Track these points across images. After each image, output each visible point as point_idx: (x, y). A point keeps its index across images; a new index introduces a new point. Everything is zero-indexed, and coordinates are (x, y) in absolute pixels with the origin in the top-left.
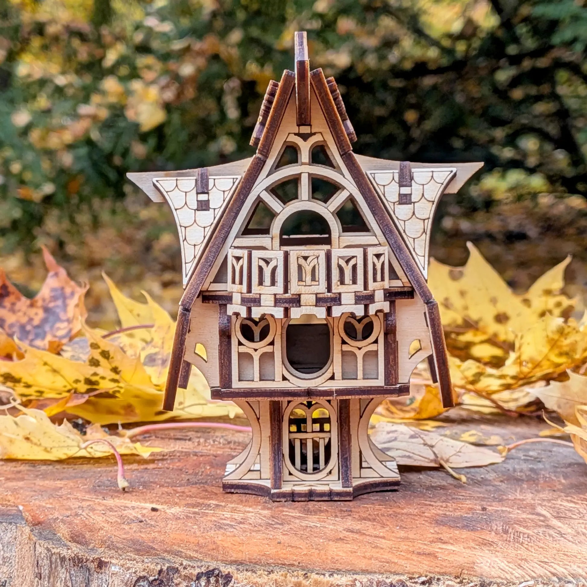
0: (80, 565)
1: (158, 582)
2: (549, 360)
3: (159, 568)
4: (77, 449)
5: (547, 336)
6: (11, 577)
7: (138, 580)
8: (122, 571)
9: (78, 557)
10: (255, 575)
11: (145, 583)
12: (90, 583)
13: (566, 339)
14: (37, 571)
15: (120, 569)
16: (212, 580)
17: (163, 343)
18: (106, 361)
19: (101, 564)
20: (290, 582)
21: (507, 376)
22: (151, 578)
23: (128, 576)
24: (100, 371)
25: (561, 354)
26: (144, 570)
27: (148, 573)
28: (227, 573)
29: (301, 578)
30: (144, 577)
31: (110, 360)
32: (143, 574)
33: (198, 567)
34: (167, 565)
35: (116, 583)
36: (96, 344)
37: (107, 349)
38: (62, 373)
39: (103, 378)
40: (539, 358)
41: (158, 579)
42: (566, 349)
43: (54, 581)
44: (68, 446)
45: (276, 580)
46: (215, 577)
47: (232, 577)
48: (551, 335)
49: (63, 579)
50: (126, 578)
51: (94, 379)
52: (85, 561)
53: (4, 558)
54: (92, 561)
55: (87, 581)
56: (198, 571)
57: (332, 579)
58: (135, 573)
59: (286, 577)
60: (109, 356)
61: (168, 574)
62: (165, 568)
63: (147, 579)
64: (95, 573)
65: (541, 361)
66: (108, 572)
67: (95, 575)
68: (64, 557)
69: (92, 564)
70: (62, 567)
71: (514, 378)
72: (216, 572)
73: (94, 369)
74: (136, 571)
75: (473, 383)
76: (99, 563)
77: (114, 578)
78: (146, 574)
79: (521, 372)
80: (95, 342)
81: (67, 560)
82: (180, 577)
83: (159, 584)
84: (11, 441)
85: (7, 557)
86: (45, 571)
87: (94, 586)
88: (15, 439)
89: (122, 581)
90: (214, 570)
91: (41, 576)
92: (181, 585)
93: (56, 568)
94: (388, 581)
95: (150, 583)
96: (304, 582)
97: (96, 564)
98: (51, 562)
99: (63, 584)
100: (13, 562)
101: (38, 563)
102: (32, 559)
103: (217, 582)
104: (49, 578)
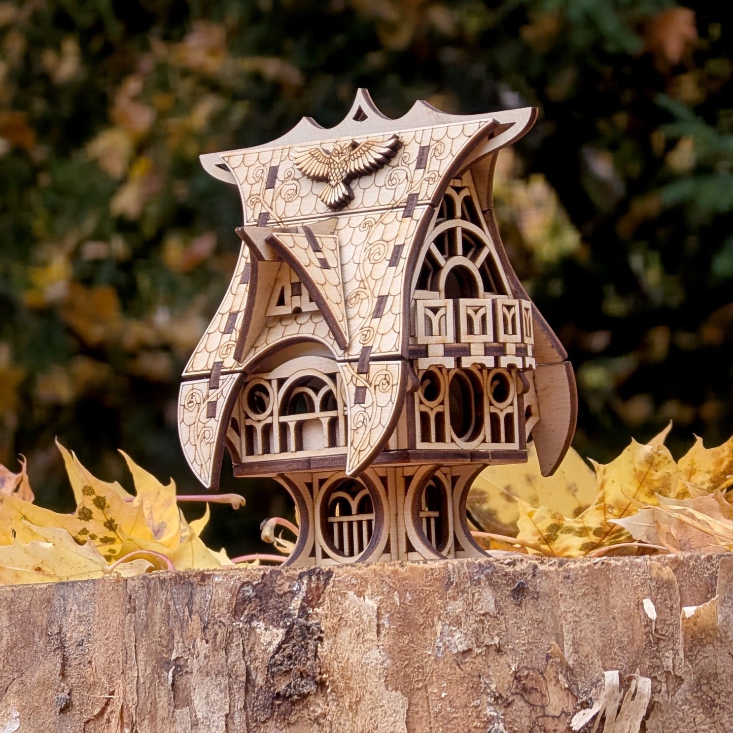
0: (182, 582)
1: (261, 585)
3: (262, 573)
4: (101, 574)
5: (635, 470)
6: (89, 634)
7: (242, 586)
8: (225, 580)
9: (179, 575)
11: (249, 588)
12: (193, 597)
13: (656, 471)
14: (128, 606)
15: (223, 578)
16: (314, 578)
18: (100, 510)
20: (388, 570)
22: (255, 583)
23: (232, 583)
24: (90, 526)
26: (248, 576)
27: (251, 578)
28: (327, 569)
29: (398, 567)
30: (248, 582)
31: (106, 510)
32: (246, 580)
33: (299, 569)
34: (270, 569)
35: (220, 592)
36: (90, 488)
37: (102, 495)
39: (93, 537)
40: (627, 501)
41: (261, 583)
42: (657, 484)
43: (153, 605)
44: (90, 572)
45: (374, 570)
46: (316, 575)
47: (332, 572)
48: (638, 466)
49: (164, 600)
50: (230, 586)
51: (82, 537)
52: (187, 577)
53: (80, 617)
54: (195, 576)
55: (189, 596)
56: (298, 572)
57: (425, 565)
58: (239, 579)
59: (383, 566)
60: (105, 504)
61: (271, 576)
62: (268, 573)
63: (251, 584)
64: (198, 586)
66: (211, 583)
67: (199, 588)
68: (164, 579)
69: (195, 578)
70: (162, 589)
71: (597, 532)
72: (318, 570)
73: (84, 524)
74: (241, 577)
75: (548, 540)
76: (202, 577)
78: (250, 580)
79: (606, 523)
80: (89, 485)
81: (168, 580)
82: (283, 578)
83: (263, 587)
85: (84, 615)
86: (140, 602)
87: (197, 599)
88: (22, 571)
89: (227, 589)
90: (315, 569)
91: (135, 609)
92: (284, 586)
93: (155, 592)
94: (477, 562)
95: (254, 587)
96: (401, 569)
97: (199, 578)
98: (149, 588)
99: (163, 605)
100: (91, 619)
101: (130, 598)
102: (122, 599)
103: (318, 579)
104: (147, 605)
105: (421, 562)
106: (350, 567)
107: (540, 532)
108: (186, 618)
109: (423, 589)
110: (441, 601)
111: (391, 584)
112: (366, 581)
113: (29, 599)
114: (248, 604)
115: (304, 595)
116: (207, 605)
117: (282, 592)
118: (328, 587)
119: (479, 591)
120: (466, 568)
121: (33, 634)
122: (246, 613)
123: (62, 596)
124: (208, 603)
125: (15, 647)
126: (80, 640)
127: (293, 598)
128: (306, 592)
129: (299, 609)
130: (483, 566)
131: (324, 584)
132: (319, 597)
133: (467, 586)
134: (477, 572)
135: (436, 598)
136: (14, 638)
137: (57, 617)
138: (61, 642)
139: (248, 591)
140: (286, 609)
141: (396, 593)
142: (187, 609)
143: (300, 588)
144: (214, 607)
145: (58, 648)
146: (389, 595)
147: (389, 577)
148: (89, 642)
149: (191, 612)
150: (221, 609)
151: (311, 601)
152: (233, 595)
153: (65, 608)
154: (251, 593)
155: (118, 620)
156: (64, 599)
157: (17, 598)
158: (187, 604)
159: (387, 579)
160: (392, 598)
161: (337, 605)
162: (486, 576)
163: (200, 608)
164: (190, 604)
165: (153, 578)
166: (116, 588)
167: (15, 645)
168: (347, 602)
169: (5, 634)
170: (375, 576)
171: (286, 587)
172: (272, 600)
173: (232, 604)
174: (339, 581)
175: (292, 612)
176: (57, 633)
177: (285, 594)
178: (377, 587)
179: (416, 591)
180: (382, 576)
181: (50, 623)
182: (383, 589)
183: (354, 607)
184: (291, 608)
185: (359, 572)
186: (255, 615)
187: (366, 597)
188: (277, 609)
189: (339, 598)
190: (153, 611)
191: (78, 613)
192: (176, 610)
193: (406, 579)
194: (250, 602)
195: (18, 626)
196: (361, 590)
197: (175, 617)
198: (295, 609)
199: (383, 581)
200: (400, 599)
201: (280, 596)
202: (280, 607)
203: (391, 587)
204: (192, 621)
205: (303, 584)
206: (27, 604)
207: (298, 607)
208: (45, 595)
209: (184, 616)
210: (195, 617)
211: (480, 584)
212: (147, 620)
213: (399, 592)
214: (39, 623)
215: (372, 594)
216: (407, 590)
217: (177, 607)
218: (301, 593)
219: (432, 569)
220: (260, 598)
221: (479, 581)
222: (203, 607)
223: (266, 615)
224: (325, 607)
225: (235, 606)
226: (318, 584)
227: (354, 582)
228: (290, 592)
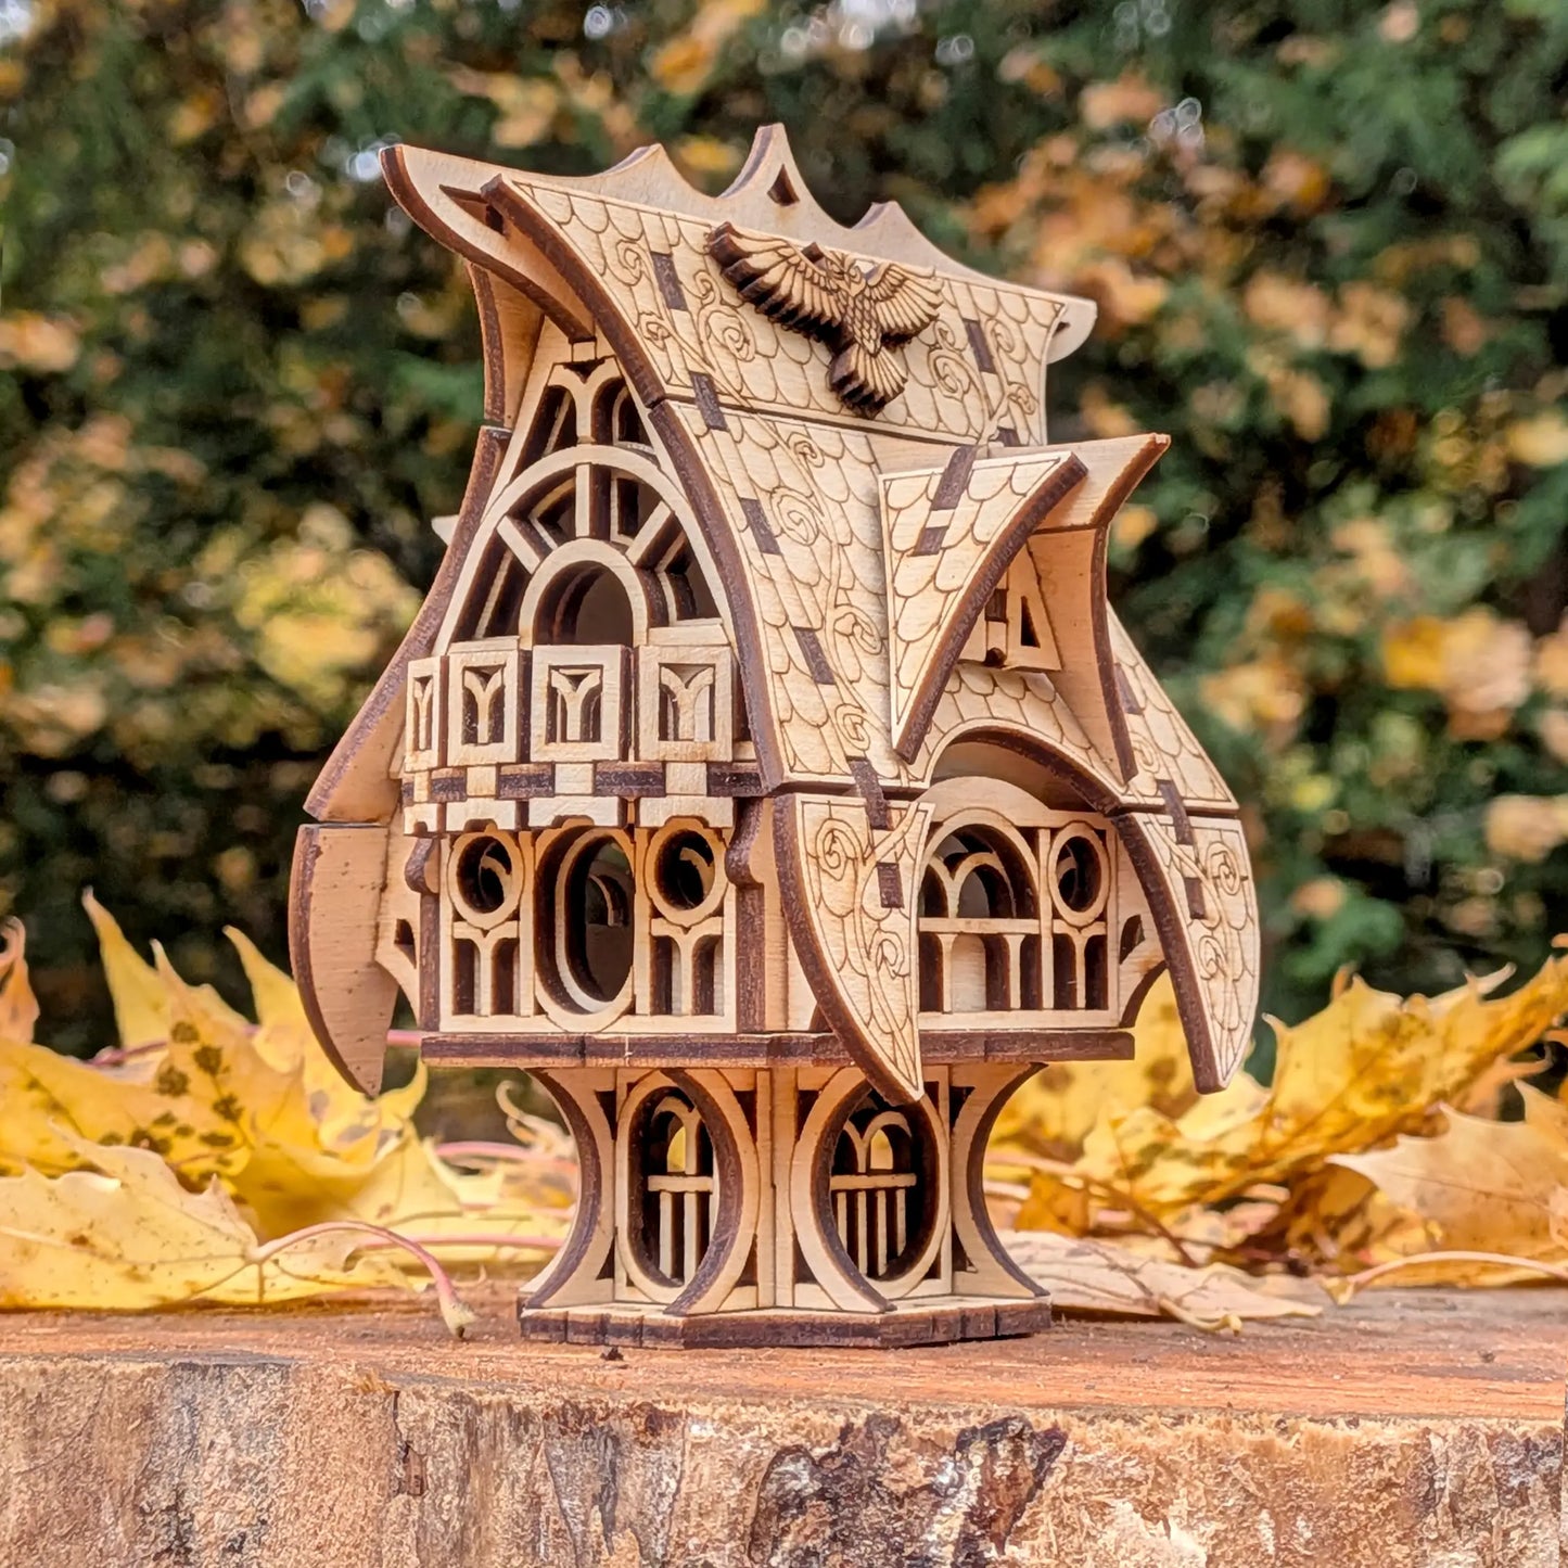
0: (585, 1428)
1: (839, 1461)
2: (1344, 1110)
3: (840, 1421)
4: (239, 1263)
5: (1352, 1044)
6: (264, 1522)
7: (778, 1458)
8: (725, 1435)
9: (575, 1407)
10: (1134, 1430)
11: (800, 1465)
12: (620, 1478)
13: (1401, 1049)
15: (718, 1430)
16: (1003, 1449)
18: (206, 1078)
19: (655, 1422)
20: (1241, 1442)
21: (1222, 1155)
22: (818, 1452)
23: (747, 1447)
24: (182, 1108)
25: (1379, 1094)
26: (796, 1429)
27: (807, 1436)
28: (1047, 1425)
29: (1270, 1433)
30: (798, 1448)
31: (220, 1076)
32: (791, 1440)
33: (957, 1415)
34: (865, 1413)
35: (706, 1471)
36: (190, 1028)
37: (215, 1043)
38: (74, 1115)
39: (185, 1132)
40: (1318, 1104)
41: (839, 1452)
42: (1394, 1078)
43: (485, 1486)
44: (210, 1256)
45: (1200, 1439)
46: (1012, 1439)
47: (1063, 1439)
48: (1362, 1040)
49: (522, 1476)
50: (740, 1455)
51: (160, 1133)
52: (600, 1414)
53: (237, 1469)
54: (627, 1415)
55: (606, 1474)
56: (954, 1427)
57: (1354, 1433)
58: (767, 1438)
59: (1227, 1431)
60: (218, 1062)
61: (869, 1436)
62: (859, 1422)
63: (807, 1454)
64: (637, 1447)
65: (1320, 1115)
66: (679, 1443)
67: (638, 1453)
68: (527, 1412)
69: (626, 1421)
70: (519, 1441)
71: (1236, 1162)
72: (1016, 1426)
73: (168, 1104)
74: (773, 1433)
75: (1133, 1173)
76: (649, 1419)
77: (699, 1457)
78: (802, 1441)
79: (1262, 1145)
80: (185, 1022)
81: (539, 1419)
82: (906, 1443)
83: (843, 1466)
84: (26, 1251)
85: (250, 1464)
86: (444, 1462)
87: (631, 1485)
88: (40, 1243)
89: (728, 1463)
90: (1005, 1422)
91: (422, 1486)
92: (911, 1467)
93: (493, 1447)
94: (1515, 1433)
95: (817, 1465)
96: (1279, 1441)
97: (640, 1421)
98: (472, 1433)
99: (519, 1492)
100: (272, 1478)
101: (407, 1448)
102: (377, 1446)
103: (1017, 1452)
104: (464, 1480)
105: (1341, 1422)
106: (1119, 1424)
107: (1123, 1157)
108: (592, 1539)
109: (1348, 1509)
110: (1406, 1550)
111: (1252, 1488)
112: (1172, 1472)
113: (91, 1402)
114: (794, 1517)
115: (974, 1500)
116: (664, 1506)
117: (903, 1487)
118: (1050, 1482)
119: (1522, 1526)
120: (1484, 1450)
121: (97, 1501)
122: (787, 1543)
123: (186, 1403)
124: (667, 1501)
125: (42, 1534)
126: (234, 1534)
127: (937, 1506)
128: (979, 1490)
129: (956, 1543)
130: (1536, 1446)
131: (1036, 1472)
132: (1018, 1509)
133: (1486, 1506)
134: (1517, 1465)
135: (1390, 1540)
136: (40, 1508)
137: (171, 1461)
138: (179, 1537)
139: (795, 1477)
140: (913, 1539)
141: (1265, 1515)
142: (596, 1514)
143: (961, 1477)
144: (686, 1516)
145: (169, 1550)
146: (1241, 1521)
147: (1244, 1462)
148: (261, 1544)
149: (609, 1524)
150: (708, 1524)
151: (993, 1519)
152: (749, 1484)
153: (194, 1438)
154: (803, 1480)
155: (359, 1503)
156: (193, 1412)
157: (56, 1394)
158: (597, 1499)
159: (1238, 1471)
160: (1252, 1531)
161: (1076, 1540)
162: (1544, 1478)
163: (641, 1513)
164: (606, 1497)
165: (489, 1406)
166: (360, 1408)
167: (43, 1528)
168: (1110, 1536)
169: (14, 1495)
170: (1202, 1459)
171: (916, 1473)
172: (871, 1510)
173: (744, 1511)
174: (1087, 1467)
175: (933, 1550)
176: (169, 1509)
177: (912, 1493)
178: (1206, 1492)
179: (1326, 1514)
180: (1221, 1461)
181: (148, 1476)
182: (1224, 1498)
183: (1134, 1552)
184: (932, 1538)
185: (1153, 1443)
186: (816, 1554)
187: (1172, 1522)
188: (887, 1538)
189: (1087, 1521)
190: (484, 1506)
191: (231, 1454)
192: (563, 1511)
193: (1296, 1474)
194: (801, 1506)
195: (53, 1474)
196: (1154, 1499)
197: (557, 1533)
198: (942, 1543)
199: (1226, 1475)
200: (1277, 1537)
201: (899, 1500)
202: (896, 1533)
203: (1249, 1496)
204: (611, 1550)
205: (970, 1465)
206: (84, 1414)
207: (955, 1536)
208: (136, 1394)
209: (584, 1533)
210: (623, 1541)
211: (1525, 1501)
212: (464, 1528)
213: (1274, 1515)
214: (116, 1474)
215: (1190, 1514)
216: (1299, 1508)
217: (566, 1503)
218: (963, 1494)
219: (1378, 1448)
220: (834, 1501)
221: (1522, 1494)
222: (651, 1511)
223: (852, 1552)
224: (1041, 1541)
225: (755, 1520)
226: (1015, 1468)
227: (1134, 1472)
228: (929, 1488)
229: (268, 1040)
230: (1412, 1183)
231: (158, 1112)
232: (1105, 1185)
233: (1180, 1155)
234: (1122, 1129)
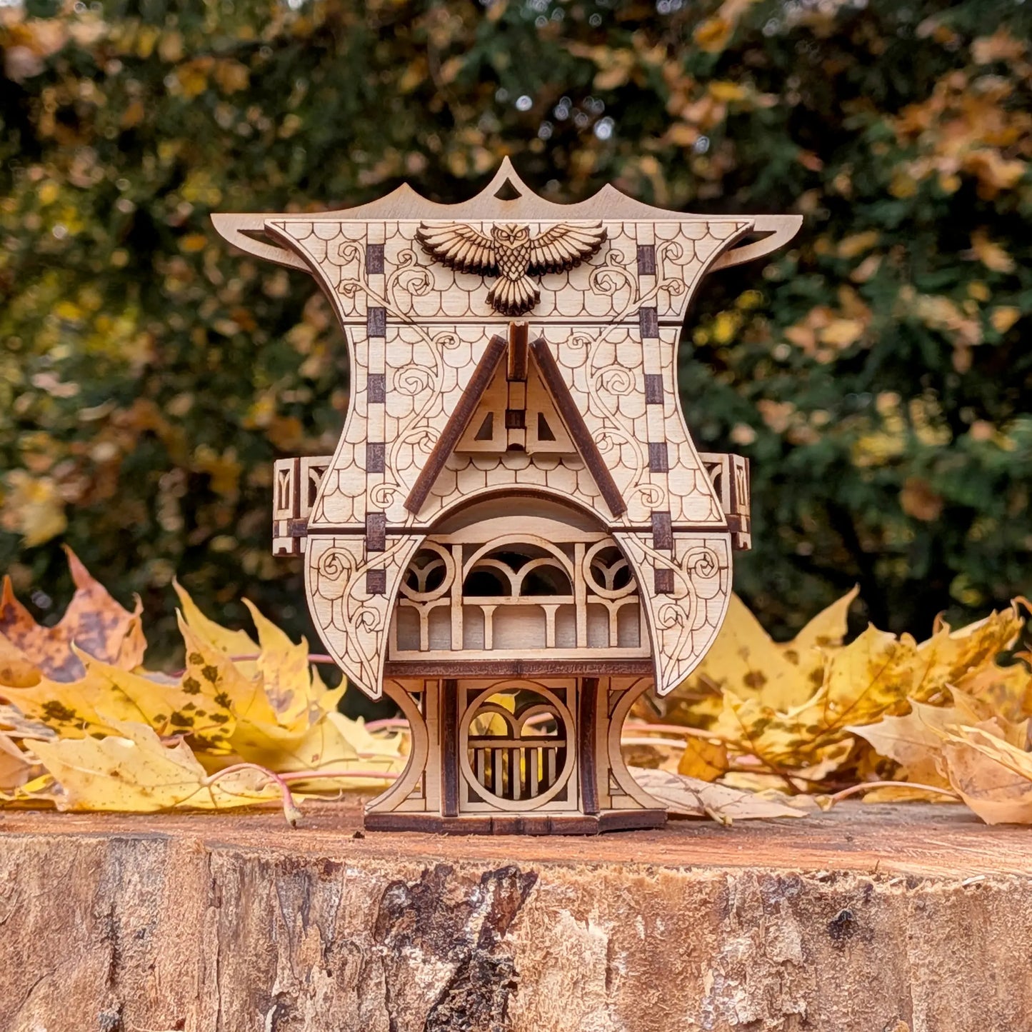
0: (295, 871)
1: (421, 889)
2: (869, 699)
3: (422, 868)
4: (197, 786)
5: (870, 662)
6: (154, 923)
7: (389, 888)
8: (363, 875)
9: (290, 860)
10: (572, 872)
11: (401, 891)
12: (311, 898)
13: (897, 665)
14: (211, 895)
15: (360, 872)
16: (506, 883)
17: (277, 677)
18: (210, 683)
19: (329, 868)
20: (627, 879)
21: (804, 726)
22: (410, 884)
23: (374, 881)
24: (198, 700)
25: (888, 690)
26: (399, 872)
27: (405, 876)
28: (528, 870)
29: (644, 874)
30: (400, 882)
31: (217, 683)
32: (397, 877)
33: (483, 865)
34: (435, 863)
35: (354, 894)
36: (199, 656)
37: (213, 665)
38: (138, 704)
39: (201, 713)
40: (855, 697)
41: (421, 884)
42: (896, 681)
43: (247, 902)
44: (182, 783)
45: (605, 877)
46: (510, 878)
47: (536, 877)
48: (875, 659)
49: (265, 896)
50: (370, 885)
51: (187, 714)
52: (302, 864)
53: (142, 894)
54: (315, 864)
55: (305, 895)
56: (480, 871)
57: (688, 875)
58: (384, 876)
59: (620, 873)
60: (216, 675)
61: (436, 875)
62: (432, 868)
63: (404, 885)
64: (320, 881)
65: (856, 702)
66: (340, 879)
67: (320, 885)
68: (267, 863)
69: (315, 868)
70: (263, 878)
71: (812, 730)
72: (513, 870)
73: (190, 698)
74: (388, 874)
75: (752, 736)
76: (326, 867)
77: (350, 887)
78: (402, 878)
79: (825, 720)
80: (197, 652)
81: (273, 866)
82: (455, 880)
83: (423, 891)
84: (87, 780)
85: (148, 892)
86: (230, 891)
87: (317, 901)
88: (94, 776)
89: (364, 890)
90: (508, 868)
91: (220, 902)
92: (458, 892)
93: (251, 881)
94: (774, 875)
95: (409, 891)
96: (648, 879)
97: (321, 867)
98: (242, 874)
99: (263, 905)
100: (159, 899)
101: (214, 882)
102: (202, 882)
103: (513, 885)
104: (238, 899)
105: (682, 869)
106: (565, 870)
107: (744, 727)
108: (298, 930)
109: (684, 915)
110: (714, 937)
111: (633, 904)
112: (592, 895)
113: (71, 858)
114: (398, 918)
115: (489, 909)
116: (333, 913)
117: (453, 903)
118: (529, 900)
119: (776, 924)
120: (756, 884)
121: (74, 911)
122: (394, 932)
123: (118, 859)
124: (334, 910)
125: (46, 929)
126: (139, 929)
127: (470, 913)
128: (493, 904)
129: (480, 932)
130: (784, 882)
131: (522, 894)
132: (513, 914)
133: (757, 914)
134: (774, 892)
135: (706, 932)
136: (46, 916)
137: (109, 890)
138: (112, 930)
139: (398, 897)
140: (458, 930)
141: (639, 918)
142: (300, 917)
143: (483, 897)
144: (343, 918)
145: (107, 937)
146: (628, 922)
147: (629, 890)
148: (152, 934)
149: (306, 922)
150: (354, 922)
151: (500, 920)
152: (375, 901)
153: (121, 878)
154: (402, 899)
155: (195, 912)
156: (120, 864)
157: (54, 854)
158: (300, 909)
159: (625, 895)
160: (633, 926)
161: (541, 931)
162: (789, 899)
163: (321, 916)
164: (304, 908)
165: (250, 860)
166: (195, 861)
167: (47, 925)
168: (559, 928)
169: (33, 908)
170: (607, 888)
171: (460, 896)
172: (437, 914)
173: (372, 915)
174: (547, 892)
175: (468, 936)
176: (108, 916)
177: (458, 906)
178: (609, 906)
179: (672, 918)
180: (617, 889)
181: (99, 898)
182: (618, 909)
183: (570, 937)
184: (468, 930)
185: (581, 879)
186: (408, 938)
187: (591, 922)
188: (445, 930)
189: (546, 920)
190: (247, 913)
191: (139, 887)
192: (284, 915)
193: (656, 896)
194: (401, 914)
195: (52, 897)
196: (581, 909)
197: (281, 927)
198: (472, 932)
199: (619, 896)
200: (646, 930)
201: (450, 909)
202: (449, 927)
203: (631, 908)
204: (307, 936)
205: (488, 891)
206: (68, 865)
207: (479, 928)
208: (93, 855)
209: (294, 927)
210: (313, 931)
211: (778, 912)
212: (238, 924)
213: (644, 918)
214: (82, 897)
215: (600, 917)
216: (658, 914)
217: (285, 911)
218: (484, 906)
219: (700, 883)
220: (418, 910)
221: (777, 907)
222: (326, 915)
223: (427, 937)
224: (523, 932)
225: (377, 920)
226: (512, 893)
227: (571, 895)
228: (467, 903)
229: (264, 661)
230: (891, 742)
231: (186, 703)
232: (736, 743)
233: (779, 726)
234: (740, 711)
